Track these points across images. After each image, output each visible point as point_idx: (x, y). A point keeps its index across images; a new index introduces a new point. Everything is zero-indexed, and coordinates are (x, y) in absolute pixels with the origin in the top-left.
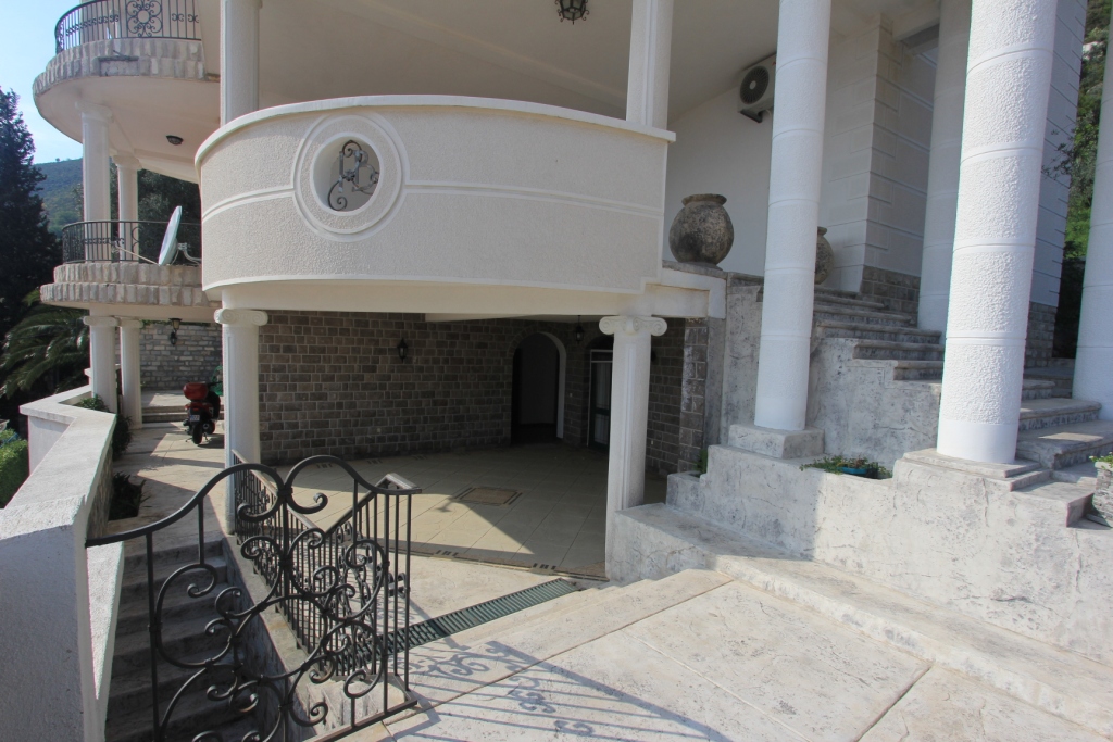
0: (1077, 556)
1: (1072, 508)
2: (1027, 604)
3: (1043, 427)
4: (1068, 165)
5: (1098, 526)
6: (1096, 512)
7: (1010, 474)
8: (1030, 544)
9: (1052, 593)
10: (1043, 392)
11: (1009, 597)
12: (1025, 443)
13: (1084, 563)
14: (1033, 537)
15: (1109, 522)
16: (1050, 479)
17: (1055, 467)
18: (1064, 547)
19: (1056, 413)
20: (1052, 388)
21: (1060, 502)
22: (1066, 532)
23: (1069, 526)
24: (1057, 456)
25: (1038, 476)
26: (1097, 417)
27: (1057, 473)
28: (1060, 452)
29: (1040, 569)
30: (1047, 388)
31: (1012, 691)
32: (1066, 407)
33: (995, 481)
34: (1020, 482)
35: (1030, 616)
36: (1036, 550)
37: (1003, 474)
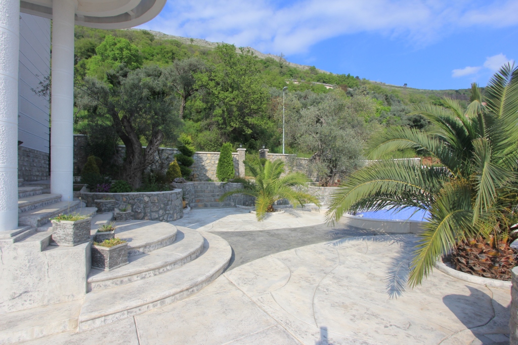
0: (46, 263)
1: (43, 243)
2: (28, 294)
3: (35, 208)
4: (44, 92)
5: (53, 247)
6: (53, 241)
7: (13, 235)
8: (26, 265)
9: (38, 283)
10: (38, 192)
11: (18, 295)
12: (23, 218)
13: (50, 265)
14: (27, 261)
15: (58, 244)
16: (36, 231)
17: (38, 226)
18: (41, 261)
19: (41, 201)
20: (42, 190)
21: (37, 241)
22: (41, 254)
23: (42, 251)
24: (38, 221)
25: (29, 232)
26: (61, 201)
27: (39, 228)
28: (39, 219)
29: (32, 275)
30: (39, 190)
31: (22, 339)
32: (46, 198)
33: (5, 240)
34: (19, 237)
35: (30, 298)
36: (29, 267)
37: (9, 235)
